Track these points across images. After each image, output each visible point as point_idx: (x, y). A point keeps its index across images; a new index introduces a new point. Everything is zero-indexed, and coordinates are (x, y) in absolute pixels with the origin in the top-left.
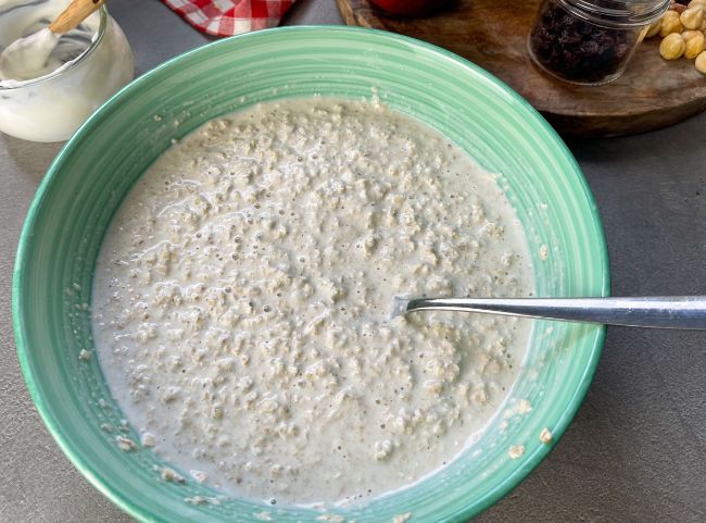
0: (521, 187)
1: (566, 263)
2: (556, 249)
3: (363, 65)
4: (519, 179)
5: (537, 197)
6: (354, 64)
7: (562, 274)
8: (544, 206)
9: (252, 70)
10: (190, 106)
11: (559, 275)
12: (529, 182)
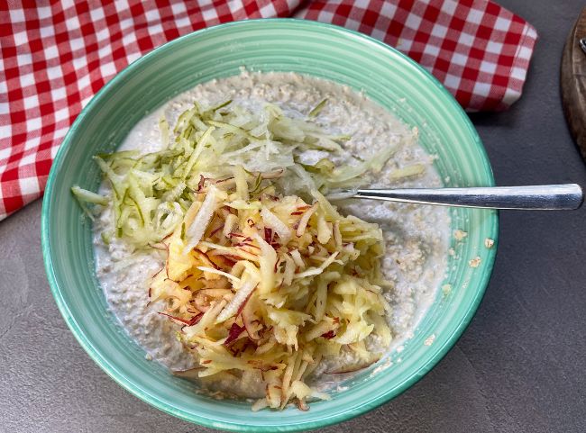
0: (381, 94)
1: (437, 132)
2: (425, 125)
3: (227, 53)
4: (375, 88)
5: (395, 95)
6: (221, 54)
7: (438, 140)
8: (403, 100)
9: (147, 90)
10: (113, 137)
11: (435, 142)
12: (384, 88)
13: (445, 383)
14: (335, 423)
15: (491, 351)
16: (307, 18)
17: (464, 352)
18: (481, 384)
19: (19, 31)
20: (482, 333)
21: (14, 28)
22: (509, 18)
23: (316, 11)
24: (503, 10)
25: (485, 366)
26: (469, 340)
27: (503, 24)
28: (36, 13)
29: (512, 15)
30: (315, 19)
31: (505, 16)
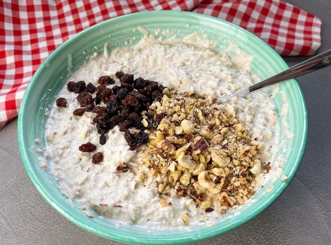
13: (298, 206)
14: (229, 231)
15: (324, 187)
16: (197, 12)
17: (308, 188)
18: (320, 207)
19: (39, 21)
20: (317, 177)
21: (36, 20)
22: (305, 15)
23: (202, 9)
24: (301, 11)
25: (321, 196)
26: (310, 181)
27: (302, 18)
28: (49, 13)
29: (306, 13)
30: (202, 13)
31: (303, 14)
